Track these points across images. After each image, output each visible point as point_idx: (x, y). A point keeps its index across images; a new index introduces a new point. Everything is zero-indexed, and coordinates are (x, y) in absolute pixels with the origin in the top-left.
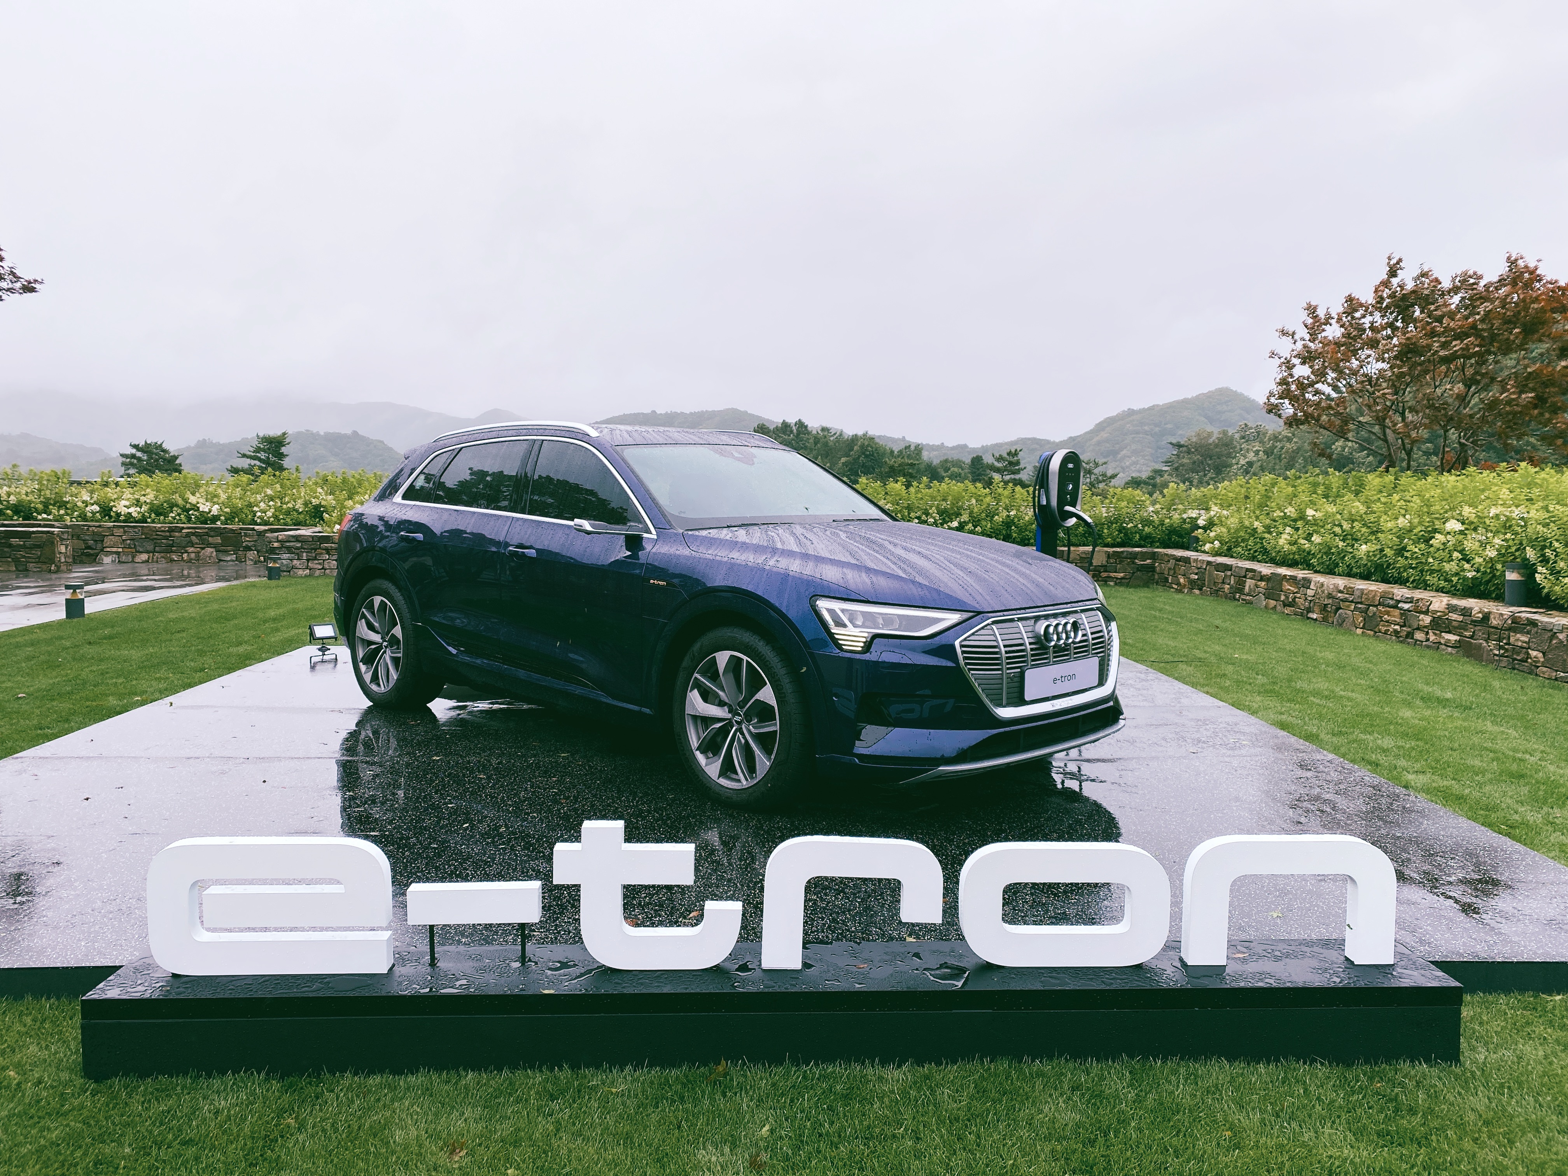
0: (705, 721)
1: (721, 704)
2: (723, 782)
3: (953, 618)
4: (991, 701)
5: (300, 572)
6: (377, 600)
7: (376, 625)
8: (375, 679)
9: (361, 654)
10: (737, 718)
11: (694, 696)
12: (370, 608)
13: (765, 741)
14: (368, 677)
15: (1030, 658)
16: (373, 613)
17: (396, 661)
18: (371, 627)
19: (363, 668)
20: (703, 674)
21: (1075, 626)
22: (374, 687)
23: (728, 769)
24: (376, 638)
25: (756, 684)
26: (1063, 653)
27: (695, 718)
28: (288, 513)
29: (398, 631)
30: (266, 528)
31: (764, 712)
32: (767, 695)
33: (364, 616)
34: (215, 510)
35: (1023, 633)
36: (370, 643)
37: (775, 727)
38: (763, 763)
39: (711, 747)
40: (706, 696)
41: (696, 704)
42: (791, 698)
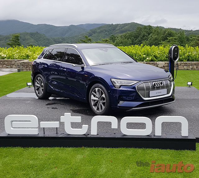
0: (94, 100)
1: (97, 97)
2: (97, 111)
3: (136, 82)
4: (143, 97)
5: (25, 70)
6: (39, 78)
7: (39, 83)
8: (39, 93)
9: (36, 88)
10: (99, 100)
11: (92, 96)
12: (38, 80)
13: (104, 104)
14: (37, 93)
15: (151, 89)
16: (38, 81)
17: (43, 90)
18: (38, 83)
19: (37, 91)
20: (94, 92)
21: (161, 83)
22: (39, 95)
23: (98, 109)
24: (39, 85)
25: (102, 94)
26: (158, 88)
27: (93, 100)
28: (22, 56)
29: (43, 84)
30: (17, 60)
31: (104, 99)
32: (104, 96)
33: (36, 81)
34: (5, 56)
35: (150, 85)
36: (38, 86)
37: (105, 101)
38: (103, 107)
39: (95, 105)
40: (94, 96)
41: (93, 97)
42: (107, 96)
